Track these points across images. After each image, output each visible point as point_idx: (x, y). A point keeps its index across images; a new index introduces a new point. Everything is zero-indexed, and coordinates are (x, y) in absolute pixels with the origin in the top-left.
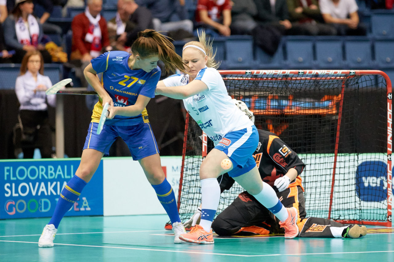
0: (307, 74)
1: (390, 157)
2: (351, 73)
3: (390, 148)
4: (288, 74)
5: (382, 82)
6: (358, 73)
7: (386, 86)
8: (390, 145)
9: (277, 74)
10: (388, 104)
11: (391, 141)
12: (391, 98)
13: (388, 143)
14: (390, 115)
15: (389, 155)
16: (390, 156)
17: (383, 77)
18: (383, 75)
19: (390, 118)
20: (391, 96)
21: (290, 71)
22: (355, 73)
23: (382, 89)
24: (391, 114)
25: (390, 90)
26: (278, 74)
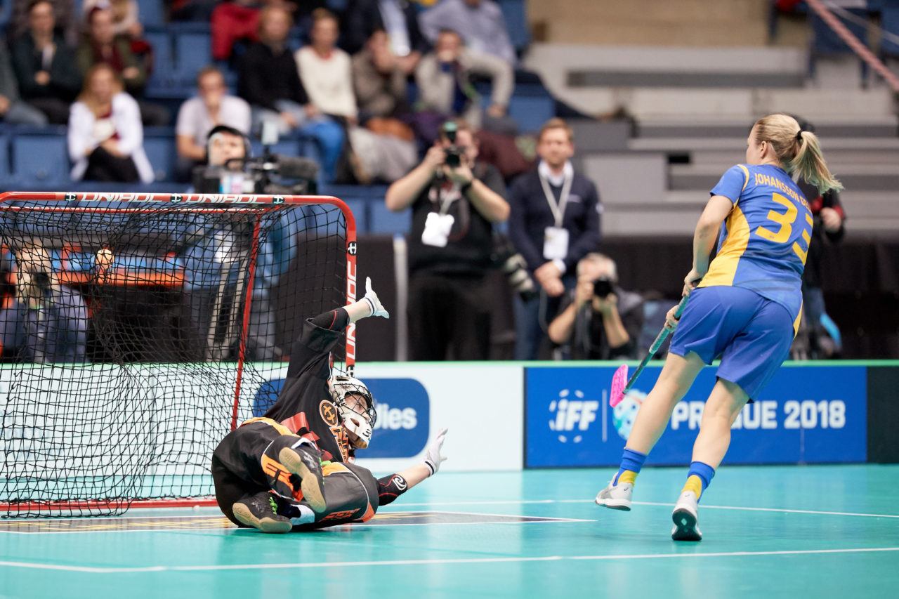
0: (188, 201)
1: (352, 371)
2: (275, 200)
3: (352, 354)
4: (151, 201)
5: (338, 221)
6: (289, 200)
7: (345, 228)
8: (352, 347)
9: (128, 200)
10: (349, 264)
11: (354, 339)
12: (355, 252)
13: (349, 342)
14: (352, 286)
15: (349, 368)
16: (352, 369)
17: (339, 210)
18: (339, 205)
19: (352, 292)
20: (355, 248)
21: (153, 195)
22: (284, 200)
23: (337, 234)
24: (354, 284)
25: (352, 236)
26: (130, 201)
